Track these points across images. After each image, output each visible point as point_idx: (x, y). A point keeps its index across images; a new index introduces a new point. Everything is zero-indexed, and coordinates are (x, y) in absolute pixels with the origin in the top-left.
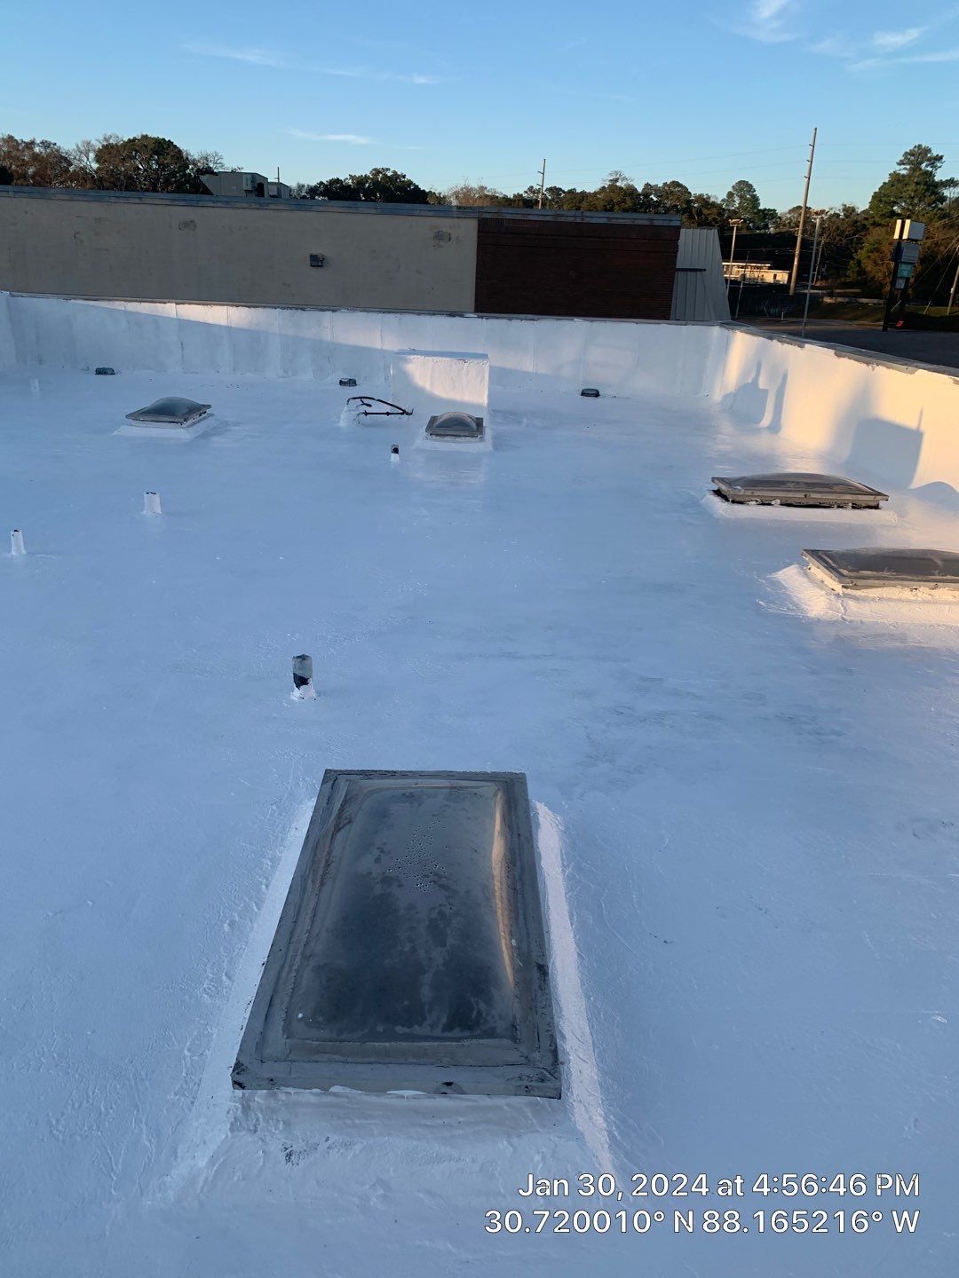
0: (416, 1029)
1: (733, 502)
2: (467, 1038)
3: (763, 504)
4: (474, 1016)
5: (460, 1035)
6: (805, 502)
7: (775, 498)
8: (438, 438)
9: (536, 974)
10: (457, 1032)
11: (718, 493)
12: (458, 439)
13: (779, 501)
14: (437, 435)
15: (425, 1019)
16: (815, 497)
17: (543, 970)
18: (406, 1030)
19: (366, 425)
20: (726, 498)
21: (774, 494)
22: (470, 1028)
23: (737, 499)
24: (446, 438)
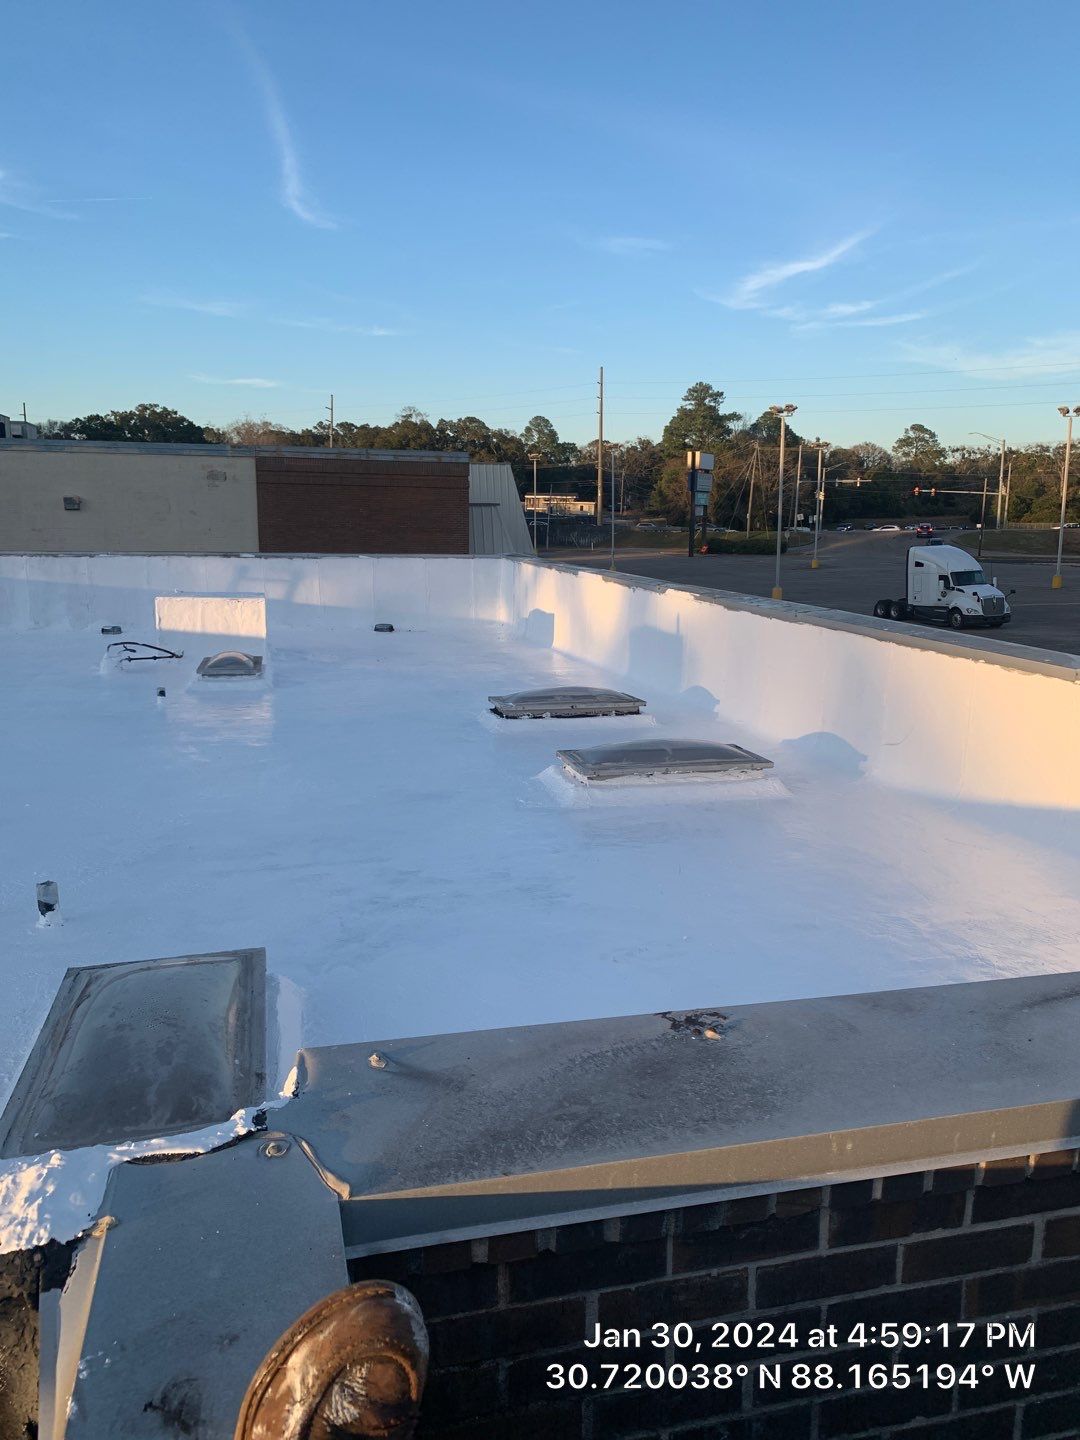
0: (143, 1127)
1: (507, 717)
2: (188, 1126)
3: (535, 718)
4: (194, 1108)
5: (181, 1124)
6: (573, 713)
7: (546, 711)
8: (211, 678)
9: (254, 1079)
10: (179, 1123)
11: (495, 711)
12: (234, 678)
13: (549, 714)
14: (210, 676)
15: (150, 1117)
16: (582, 707)
17: (261, 1077)
18: (133, 1128)
19: (128, 672)
20: (500, 714)
21: (544, 707)
22: (190, 1118)
23: (510, 715)
24: (221, 678)
